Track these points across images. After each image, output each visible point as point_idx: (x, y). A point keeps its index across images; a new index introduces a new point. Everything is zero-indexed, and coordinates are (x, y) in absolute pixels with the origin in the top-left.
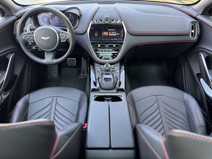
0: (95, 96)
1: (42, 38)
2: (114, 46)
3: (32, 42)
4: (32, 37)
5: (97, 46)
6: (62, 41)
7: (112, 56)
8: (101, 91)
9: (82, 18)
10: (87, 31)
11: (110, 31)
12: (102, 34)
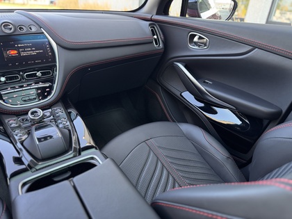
0: (24, 185)
2: (39, 74)
7: (39, 95)
11: (21, 47)
12: (5, 54)
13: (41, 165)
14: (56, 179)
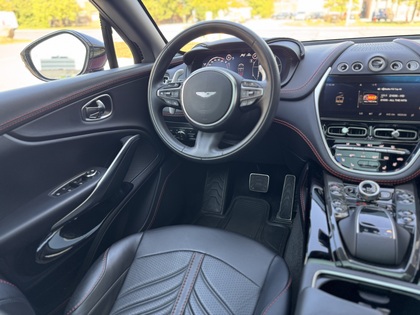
0: (322, 275)
1: (198, 94)
2: (395, 133)
3: (175, 104)
4: (177, 94)
5: (340, 131)
6: (243, 104)
7: (382, 163)
8: (345, 264)
9: (303, 63)
10: (313, 90)
11: (385, 92)
12: (359, 99)
13: (350, 263)
14: (363, 296)
